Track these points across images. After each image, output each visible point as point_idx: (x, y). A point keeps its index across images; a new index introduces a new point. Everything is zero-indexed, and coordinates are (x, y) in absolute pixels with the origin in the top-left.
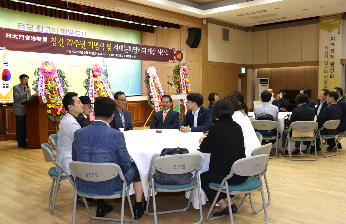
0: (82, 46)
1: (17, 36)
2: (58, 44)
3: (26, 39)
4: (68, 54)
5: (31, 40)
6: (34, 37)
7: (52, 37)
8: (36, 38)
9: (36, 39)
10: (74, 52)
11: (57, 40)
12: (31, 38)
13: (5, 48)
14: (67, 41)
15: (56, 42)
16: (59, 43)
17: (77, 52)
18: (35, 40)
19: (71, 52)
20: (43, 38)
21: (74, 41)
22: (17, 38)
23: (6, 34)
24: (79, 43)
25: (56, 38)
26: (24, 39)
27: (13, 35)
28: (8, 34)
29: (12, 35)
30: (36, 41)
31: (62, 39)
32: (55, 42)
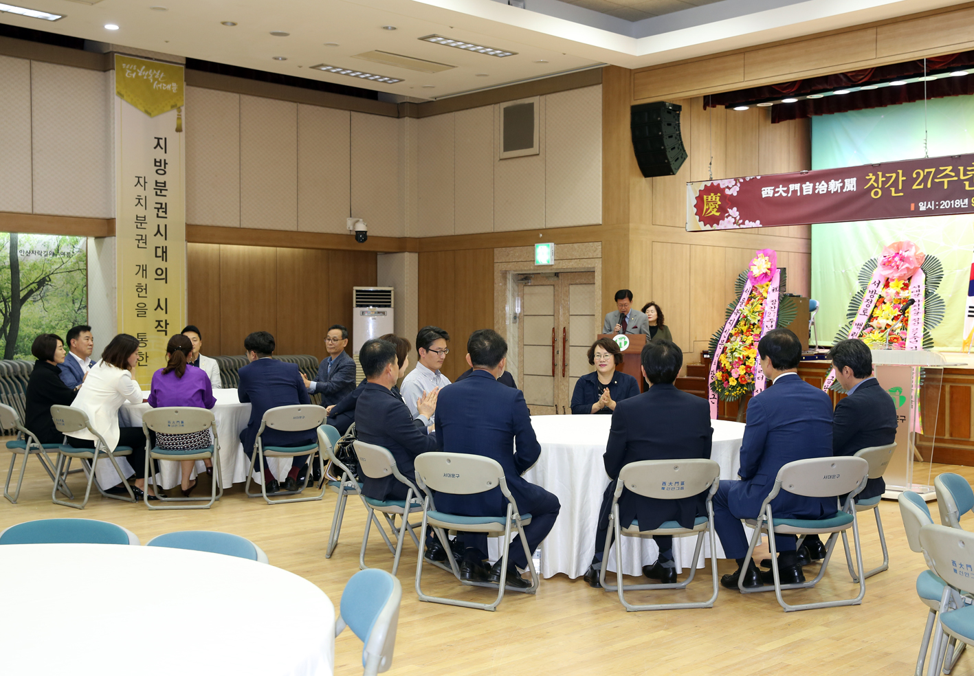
0: (967, 183)
1: (785, 189)
2: (886, 191)
3: (805, 193)
4: (918, 214)
5: (816, 192)
6: (823, 182)
7: (871, 174)
8: (828, 185)
9: (828, 188)
10: (935, 205)
11: (884, 179)
12: (817, 187)
13: (758, 222)
14: (914, 176)
15: (880, 186)
16: (891, 186)
17: (945, 204)
18: (825, 192)
19: (925, 207)
20: (846, 180)
21: (938, 172)
22: (784, 195)
23: (763, 189)
24: (953, 174)
25: (880, 174)
26: (799, 194)
27: (777, 190)
28: (766, 189)
29: (774, 190)
30: (829, 192)
31: (898, 174)
32: (878, 187)
